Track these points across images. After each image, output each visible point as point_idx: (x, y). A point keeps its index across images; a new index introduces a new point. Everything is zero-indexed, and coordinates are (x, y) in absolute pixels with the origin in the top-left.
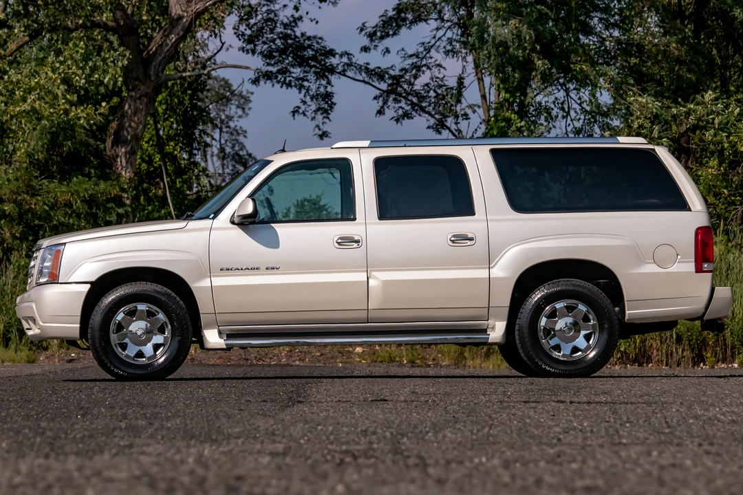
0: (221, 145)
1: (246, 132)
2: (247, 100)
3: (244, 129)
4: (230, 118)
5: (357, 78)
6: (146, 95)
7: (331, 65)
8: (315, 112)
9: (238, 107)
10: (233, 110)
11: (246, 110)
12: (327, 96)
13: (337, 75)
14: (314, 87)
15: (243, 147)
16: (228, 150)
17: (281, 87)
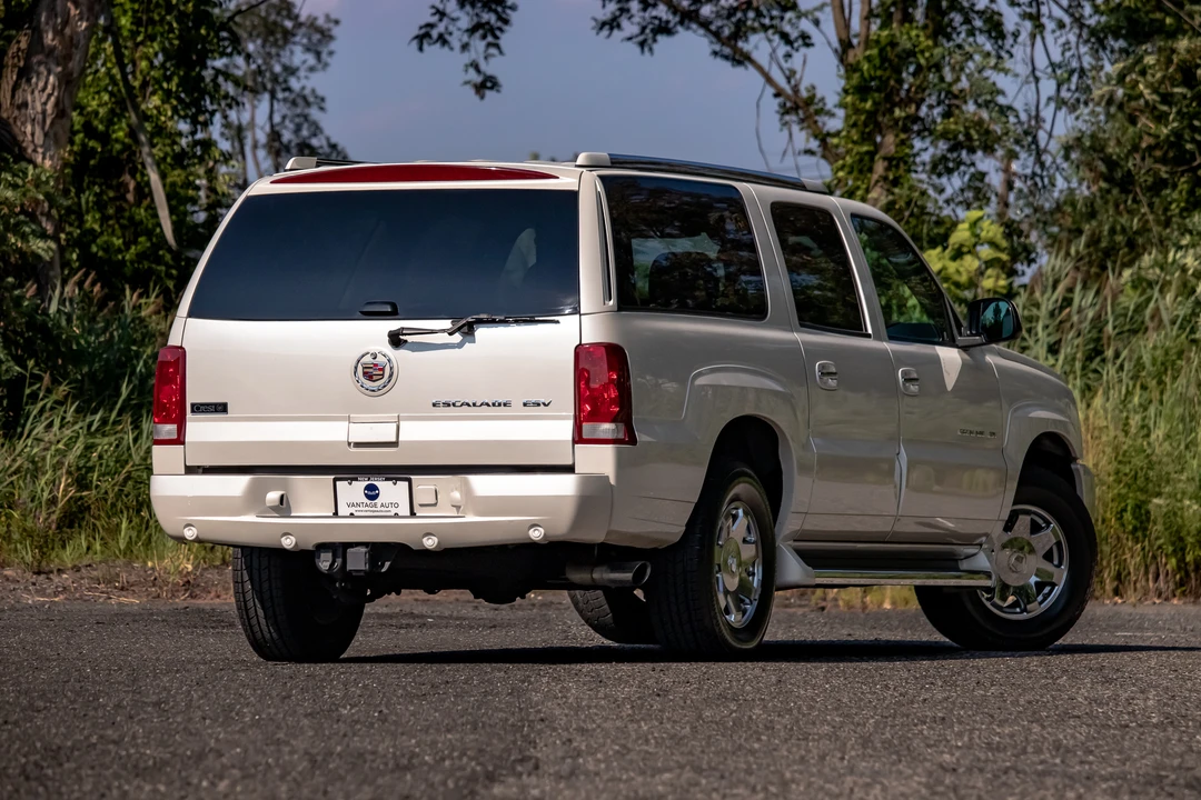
0: (272, 126)
1: (323, 99)
2: (326, 36)
3: (320, 92)
4: (291, 71)
8: (472, 31)
9: (308, 49)
10: (298, 56)
11: (324, 56)
15: (316, 130)
16: (287, 136)
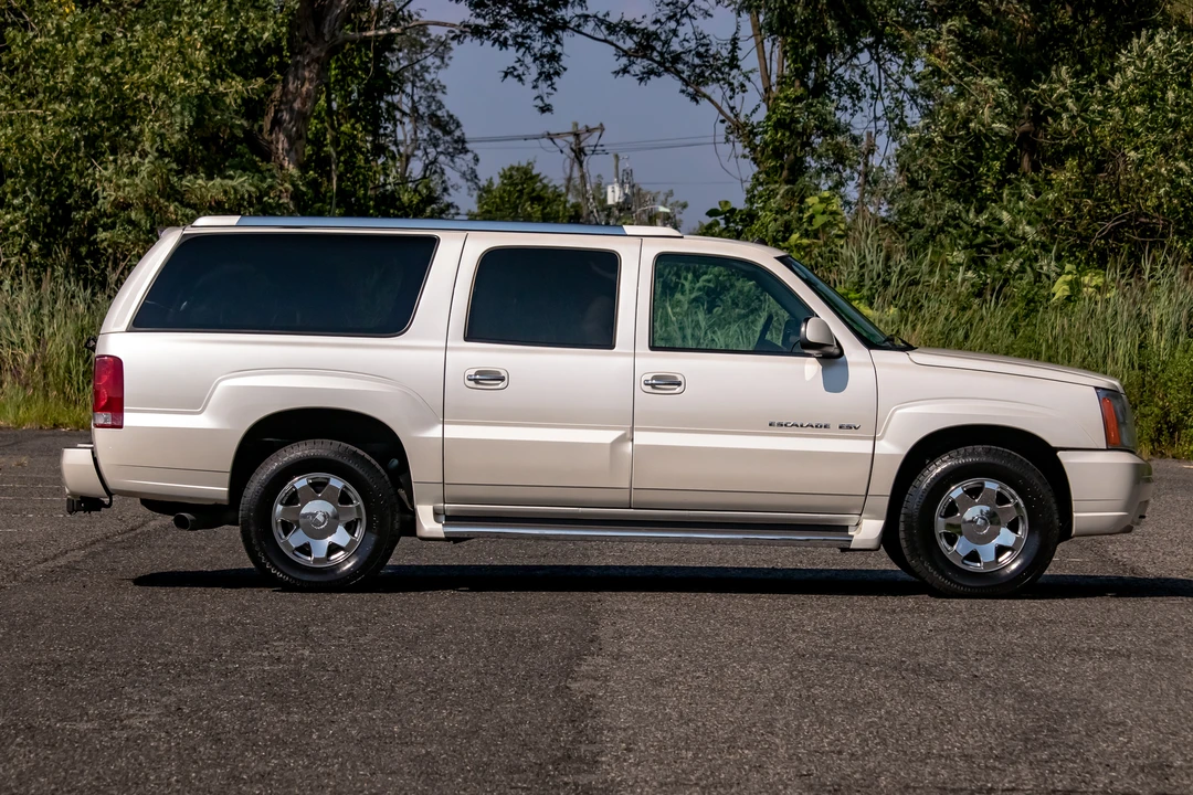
4: (425, 69)
5: (596, 36)
6: (316, 60)
7: (563, 19)
8: (537, 77)
12: (554, 57)
13: (570, 32)
14: (537, 45)
17: (493, 45)
